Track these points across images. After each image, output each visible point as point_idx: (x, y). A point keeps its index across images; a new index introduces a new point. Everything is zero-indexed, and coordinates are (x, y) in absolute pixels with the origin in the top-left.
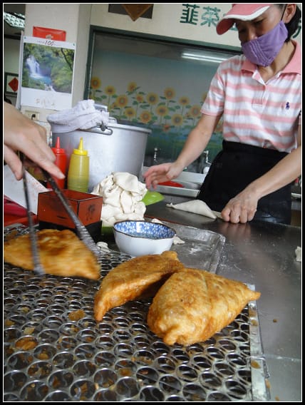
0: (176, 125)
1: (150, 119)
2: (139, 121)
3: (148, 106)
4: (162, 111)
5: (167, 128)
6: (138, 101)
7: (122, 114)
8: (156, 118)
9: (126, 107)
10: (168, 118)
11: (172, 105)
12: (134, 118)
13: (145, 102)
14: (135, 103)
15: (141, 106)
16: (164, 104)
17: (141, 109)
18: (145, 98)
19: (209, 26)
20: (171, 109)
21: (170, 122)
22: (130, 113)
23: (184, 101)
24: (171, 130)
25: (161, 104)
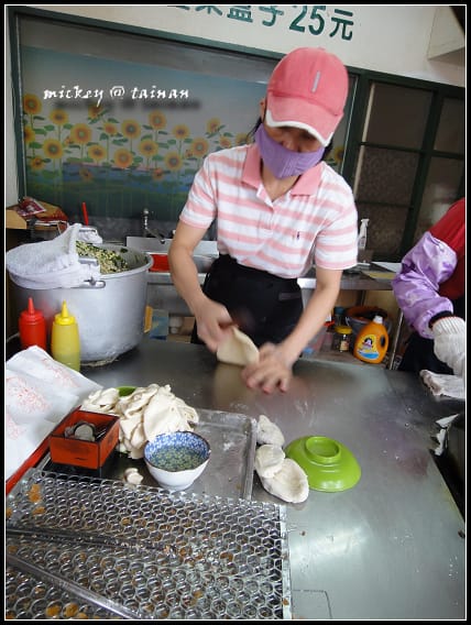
0: (172, 169)
1: (131, 163)
2: (114, 166)
3: (126, 141)
4: (148, 148)
5: (159, 175)
6: (109, 135)
7: (85, 155)
8: (140, 160)
9: (89, 144)
10: (158, 158)
11: (163, 139)
12: (105, 160)
13: (119, 135)
14: (104, 137)
15: (115, 142)
16: (150, 137)
17: (114, 145)
18: (119, 128)
19: (209, 12)
20: (161, 145)
21: (163, 165)
22: (98, 153)
23: (181, 132)
24: (165, 177)
25: (145, 137)
